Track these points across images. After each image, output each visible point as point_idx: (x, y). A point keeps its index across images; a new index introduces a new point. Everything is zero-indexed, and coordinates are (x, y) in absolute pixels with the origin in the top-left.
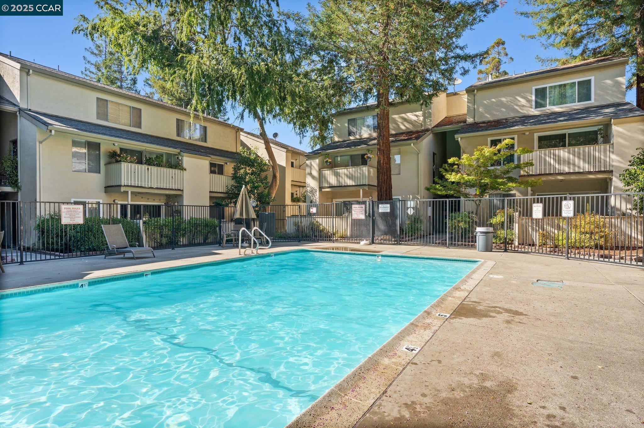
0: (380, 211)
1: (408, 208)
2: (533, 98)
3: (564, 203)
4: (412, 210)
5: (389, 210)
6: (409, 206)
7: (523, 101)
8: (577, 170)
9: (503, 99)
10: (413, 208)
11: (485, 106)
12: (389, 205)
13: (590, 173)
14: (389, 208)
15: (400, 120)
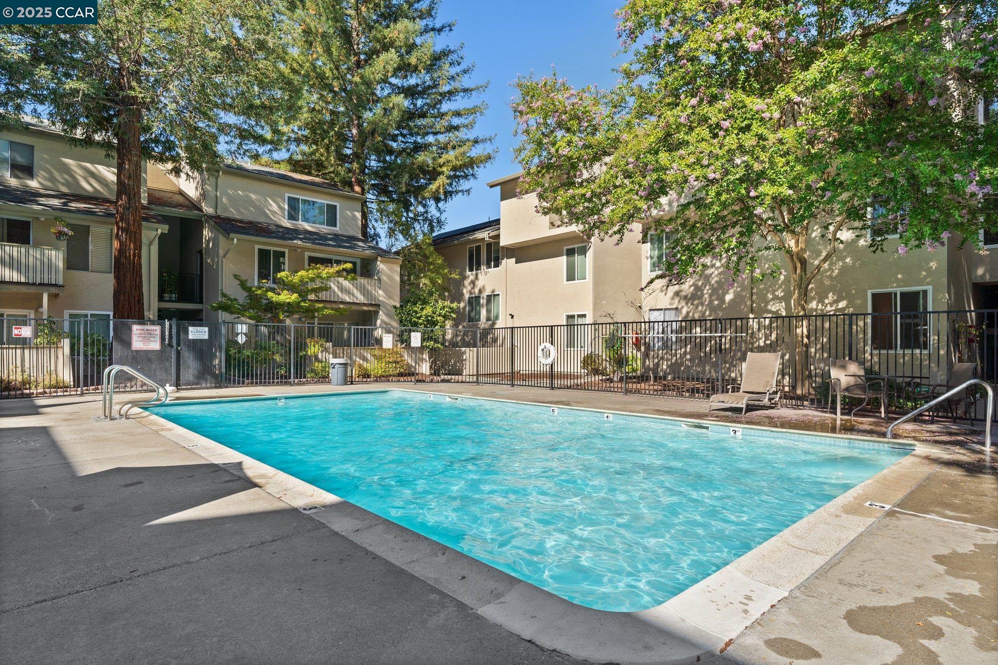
0: (191, 337)
1: (238, 334)
2: (286, 207)
3: (413, 334)
4: (244, 337)
5: (206, 337)
6: (239, 331)
7: (275, 207)
8: (355, 301)
9: (253, 196)
10: (245, 334)
11: (231, 198)
12: (206, 329)
13: (364, 304)
14: (207, 334)
15: (79, 171)
